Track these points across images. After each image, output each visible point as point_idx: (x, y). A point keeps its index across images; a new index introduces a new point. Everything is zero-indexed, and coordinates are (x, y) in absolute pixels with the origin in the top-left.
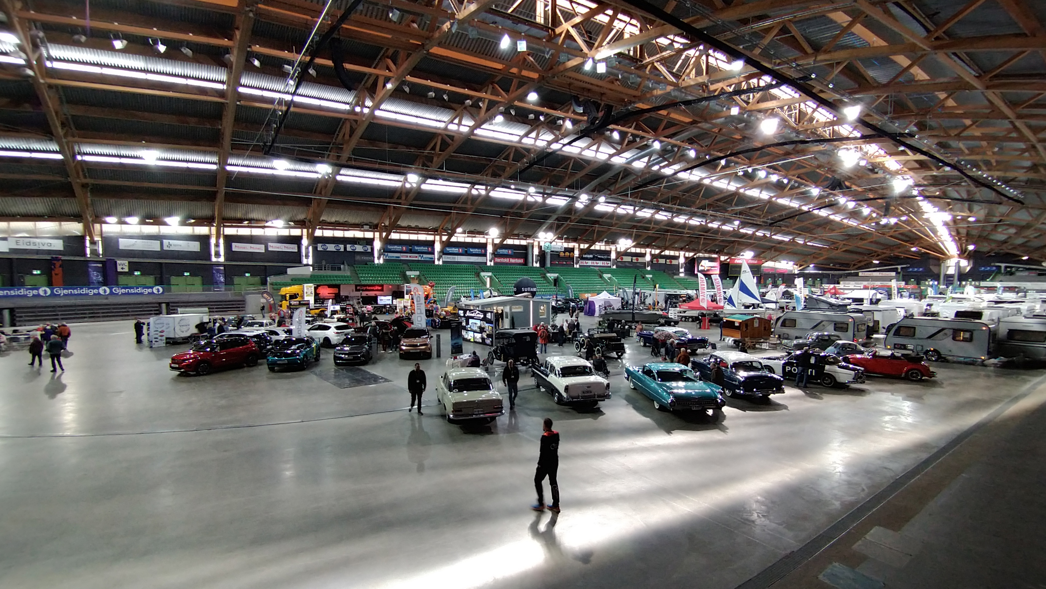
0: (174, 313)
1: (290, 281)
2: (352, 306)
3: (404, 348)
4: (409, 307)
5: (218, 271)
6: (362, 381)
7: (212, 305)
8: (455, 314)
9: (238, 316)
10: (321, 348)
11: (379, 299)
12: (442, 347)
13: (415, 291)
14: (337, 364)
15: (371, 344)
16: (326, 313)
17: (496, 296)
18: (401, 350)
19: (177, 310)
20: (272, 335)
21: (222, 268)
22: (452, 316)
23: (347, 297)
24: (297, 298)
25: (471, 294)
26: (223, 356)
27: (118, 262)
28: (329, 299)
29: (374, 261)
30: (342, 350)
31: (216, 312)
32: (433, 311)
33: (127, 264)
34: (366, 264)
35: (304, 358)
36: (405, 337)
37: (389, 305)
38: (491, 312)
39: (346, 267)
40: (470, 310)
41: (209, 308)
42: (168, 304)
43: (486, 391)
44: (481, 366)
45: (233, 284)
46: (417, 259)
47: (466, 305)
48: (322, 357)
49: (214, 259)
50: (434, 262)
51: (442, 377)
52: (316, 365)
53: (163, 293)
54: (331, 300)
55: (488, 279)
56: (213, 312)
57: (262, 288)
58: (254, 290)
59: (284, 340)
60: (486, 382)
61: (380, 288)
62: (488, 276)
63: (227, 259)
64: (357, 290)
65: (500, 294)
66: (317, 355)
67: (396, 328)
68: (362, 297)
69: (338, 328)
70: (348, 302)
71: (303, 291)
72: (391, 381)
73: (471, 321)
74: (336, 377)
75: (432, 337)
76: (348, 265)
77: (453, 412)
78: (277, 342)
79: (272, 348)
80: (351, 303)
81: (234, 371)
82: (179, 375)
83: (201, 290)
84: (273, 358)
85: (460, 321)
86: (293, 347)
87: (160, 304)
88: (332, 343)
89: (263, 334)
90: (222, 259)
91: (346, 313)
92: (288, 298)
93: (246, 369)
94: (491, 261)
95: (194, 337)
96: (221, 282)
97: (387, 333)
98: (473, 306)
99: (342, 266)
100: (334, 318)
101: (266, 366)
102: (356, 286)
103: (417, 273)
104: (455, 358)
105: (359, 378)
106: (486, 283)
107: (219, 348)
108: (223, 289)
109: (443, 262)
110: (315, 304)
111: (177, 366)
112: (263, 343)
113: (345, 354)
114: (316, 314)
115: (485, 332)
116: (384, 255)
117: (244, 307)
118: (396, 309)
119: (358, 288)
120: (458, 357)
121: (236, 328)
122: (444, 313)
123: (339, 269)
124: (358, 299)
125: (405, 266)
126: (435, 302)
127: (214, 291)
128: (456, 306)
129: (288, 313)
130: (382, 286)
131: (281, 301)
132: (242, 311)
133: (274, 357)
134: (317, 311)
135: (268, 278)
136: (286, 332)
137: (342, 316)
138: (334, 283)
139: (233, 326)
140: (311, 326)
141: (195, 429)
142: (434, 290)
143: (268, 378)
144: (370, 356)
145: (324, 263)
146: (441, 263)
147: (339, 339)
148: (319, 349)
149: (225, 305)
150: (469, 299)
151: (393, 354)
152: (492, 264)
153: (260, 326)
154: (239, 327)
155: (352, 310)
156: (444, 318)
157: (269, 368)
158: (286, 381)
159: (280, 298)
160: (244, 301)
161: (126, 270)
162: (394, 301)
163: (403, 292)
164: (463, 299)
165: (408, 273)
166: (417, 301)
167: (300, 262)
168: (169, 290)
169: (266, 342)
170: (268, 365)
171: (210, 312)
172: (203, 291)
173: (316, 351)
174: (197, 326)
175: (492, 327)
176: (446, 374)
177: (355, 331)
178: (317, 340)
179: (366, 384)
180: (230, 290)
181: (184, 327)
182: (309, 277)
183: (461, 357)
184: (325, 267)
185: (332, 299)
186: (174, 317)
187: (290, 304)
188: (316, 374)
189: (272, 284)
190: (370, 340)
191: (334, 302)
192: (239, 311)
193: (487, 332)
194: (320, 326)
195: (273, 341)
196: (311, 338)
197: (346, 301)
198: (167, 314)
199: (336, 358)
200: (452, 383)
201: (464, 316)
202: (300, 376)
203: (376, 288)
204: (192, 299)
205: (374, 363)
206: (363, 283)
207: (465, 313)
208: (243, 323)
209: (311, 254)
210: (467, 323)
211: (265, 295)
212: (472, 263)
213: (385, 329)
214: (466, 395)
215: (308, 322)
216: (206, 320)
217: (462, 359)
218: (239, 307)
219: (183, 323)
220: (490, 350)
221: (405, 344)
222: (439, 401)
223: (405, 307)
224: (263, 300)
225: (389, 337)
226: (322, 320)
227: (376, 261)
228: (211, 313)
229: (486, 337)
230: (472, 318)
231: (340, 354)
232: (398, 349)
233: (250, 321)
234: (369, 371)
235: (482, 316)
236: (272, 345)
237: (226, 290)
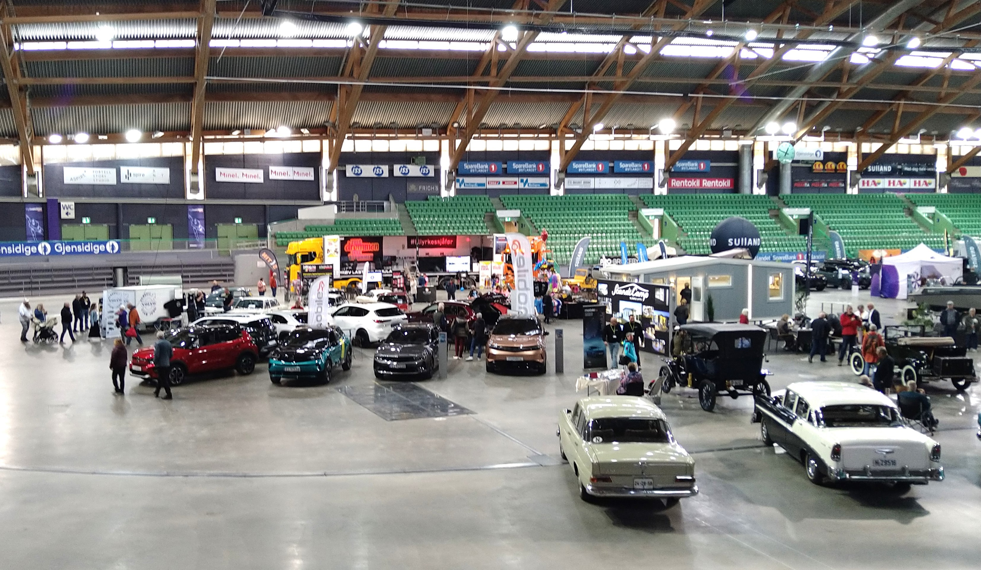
0: (133, 284)
1: (302, 231)
2: (402, 274)
3: (494, 352)
4: (502, 278)
5: (195, 214)
6: (423, 410)
7: (185, 271)
8: (589, 290)
9: (227, 290)
10: (354, 349)
11: (447, 262)
12: (566, 354)
13: (515, 247)
14: (379, 377)
15: (437, 342)
16: (360, 286)
17: (672, 256)
18: (490, 355)
19: (138, 278)
20: (276, 322)
21: (201, 210)
22: (586, 294)
23: (394, 258)
24: (312, 259)
25: (623, 253)
26: (203, 355)
27: (63, 204)
28: (365, 262)
29: (439, 194)
30: (388, 351)
31: (192, 282)
32: (546, 284)
33: (73, 207)
34: (427, 199)
35: (326, 364)
36: (496, 333)
37: (467, 272)
38: (665, 288)
39: (393, 204)
40: (621, 284)
41: (182, 277)
42: (125, 269)
43: (659, 445)
44: (645, 395)
45: (216, 237)
46: (516, 187)
47: (612, 273)
48: (354, 362)
49: (190, 196)
50: (548, 191)
51: (569, 411)
52: (346, 377)
53: (119, 251)
54: (367, 264)
55: (657, 221)
56: (188, 282)
57: (259, 242)
58: (247, 246)
59: (295, 332)
60: (659, 428)
61: (449, 242)
62: (656, 216)
63: (208, 195)
64: (410, 246)
65: (682, 252)
66: (346, 360)
67: (479, 315)
68: (419, 259)
69: (380, 312)
70: (395, 268)
71: (323, 249)
72: (472, 413)
73: (623, 304)
74: (377, 399)
75: (546, 334)
76: (396, 202)
77: (592, 480)
78: (284, 334)
79: (277, 345)
80: (401, 269)
81: (220, 381)
82: (142, 384)
83: (171, 247)
84: (279, 363)
85: (602, 304)
86: (310, 344)
87: (115, 269)
88: (371, 340)
89: (263, 320)
90: (200, 196)
91: (393, 287)
92: (299, 260)
93: (236, 379)
94: (661, 185)
95: (162, 323)
96: (199, 234)
97: (463, 325)
98: (628, 275)
99: (385, 204)
100: (372, 296)
101: (268, 375)
102: (409, 238)
103: (516, 213)
104: (594, 376)
105: (417, 403)
106: (652, 229)
107: (197, 341)
108: (202, 245)
109: (567, 191)
110: (341, 270)
111: (139, 369)
112: (262, 336)
113: (393, 360)
114: (342, 288)
115: (653, 326)
116: (458, 181)
117: (233, 275)
118: (478, 280)
119: (412, 242)
120: (599, 375)
121: (222, 310)
122: (567, 288)
123: (381, 208)
124: (413, 263)
125: (495, 200)
126: (550, 267)
127: (189, 248)
128: (590, 275)
129: (300, 285)
130: (454, 238)
131: (289, 265)
132: (229, 280)
133: (280, 360)
134: (345, 283)
135: (269, 227)
136: (298, 318)
137: (386, 292)
138: (372, 233)
139: (218, 306)
140: (335, 309)
141: (165, 473)
142: (547, 244)
143: (271, 396)
144: (435, 364)
145: (356, 198)
146: (561, 192)
147: (381, 333)
148: (350, 350)
149: (205, 271)
150: (617, 261)
151: (475, 364)
152: (664, 191)
153: (257, 307)
154: (227, 309)
155: (402, 281)
156: (569, 298)
157: (272, 378)
158: (298, 402)
159: (287, 260)
160: (232, 265)
161: (72, 216)
162: (475, 265)
163: (492, 249)
164: (604, 262)
165: (500, 214)
166: (519, 266)
167: (318, 198)
168: (128, 247)
169: (267, 335)
170: (271, 373)
171: (184, 282)
172: (174, 248)
173: (346, 352)
174: (166, 306)
175: (668, 318)
176: (577, 406)
177: (408, 318)
178: (347, 333)
179: (429, 416)
180: (212, 246)
181: (148, 307)
182: (332, 224)
183: (606, 373)
184: (358, 206)
185: (370, 262)
186: (134, 291)
187: (303, 271)
188: (347, 394)
189: (274, 236)
190: (434, 335)
191: (373, 267)
192: (225, 281)
193: (657, 328)
194: (351, 308)
195: (278, 333)
196: (338, 329)
197: (391, 265)
198: (124, 285)
199: (377, 365)
200: (590, 425)
201: (609, 295)
202: (320, 394)
203: (444, 242)
204: (159, 261)
205: (440, 378)
206: (420, 233)
207: (611, 288)
208: (233, 301)
209: (335, 184)
210: (616, 309)
211: (264, 255)
212: (624, 191)
213: (462, 316)
214: (616, 448)
215: (332, 301)
216: (179, 296)
217: (607, 378)
218: (225, 275)
219: (147, 299)
220: (664, 364)
221: (496, 345)
222: (564, 457)
223: (494, 277)
224: (261, 264)
225: (467, 332)
226: (352, 298)
227: (444, 193)
228: (186, 285)
229: (654, 337)
230: (626, 298)
231: (384, 358)
232: (484, 355)
233: (242, 299)
234: (433, 391)
235: (646, 296)
236: (276, 339)
237: (206, 247)
